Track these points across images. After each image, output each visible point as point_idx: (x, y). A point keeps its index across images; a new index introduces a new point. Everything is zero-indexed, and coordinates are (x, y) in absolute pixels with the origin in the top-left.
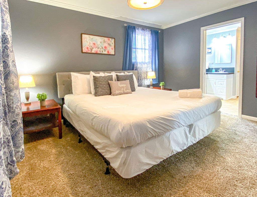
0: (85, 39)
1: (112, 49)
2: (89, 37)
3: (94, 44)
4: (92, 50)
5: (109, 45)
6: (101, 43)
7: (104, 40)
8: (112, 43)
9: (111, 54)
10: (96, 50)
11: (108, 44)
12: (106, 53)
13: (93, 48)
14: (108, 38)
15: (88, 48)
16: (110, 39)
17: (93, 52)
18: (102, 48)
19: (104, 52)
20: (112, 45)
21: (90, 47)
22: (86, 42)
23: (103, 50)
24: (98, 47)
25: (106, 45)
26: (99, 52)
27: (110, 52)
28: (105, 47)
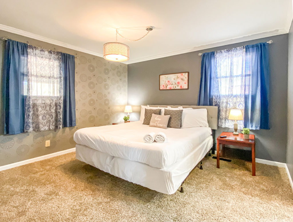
0: (162, 79)
1: (185, 83)
2: (165, 77)
3: (169, 81)
4: (166, 87)
6: (174, 79)
7: (178, 76)
8: (185, 77)
9: (184, 88)
10: (170, 86)
11: (181, 79)
12: (179, 88)
13: (168, 85)
14: (181, 74)
15: (164, 86)
16: (184, 74)
17: (168, 88)
18: (176, 84)
19: (177, 87)
20: (185, 79)
21: (165, 84)
22: (163, 81)
23: (176, 86)
24: (172, 84)
25: (179, 80)
27: (183, 86)
28: (178, 83)
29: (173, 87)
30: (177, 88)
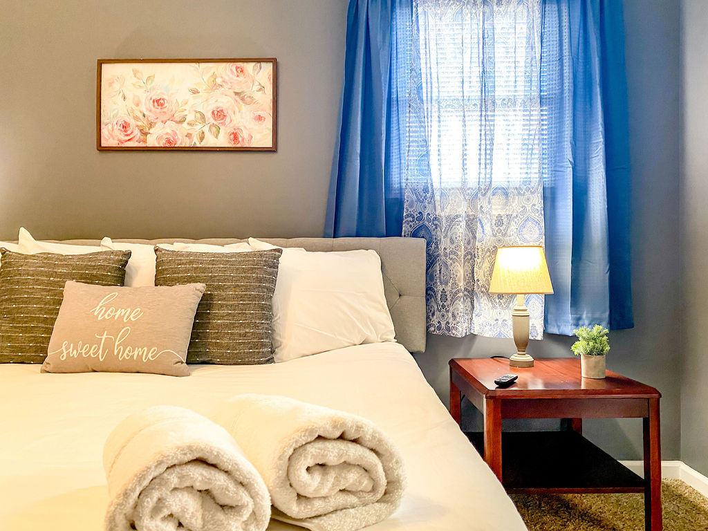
0: (117, 86)
1: (260, 118)
2: (135, 72)
3: (158, 102)
4: (145, 134)
5: (243, 99)
6: (195, 92)
7: (214, 76)
8: (256, 87)
9: (254, 144)
10: (168, 131)
11: (236, 94)
12: (223, 141)
13: (151, 125)
14: (232, 66)
15: (125, 127)
16: (249, 67)
17: (152, 141)
18: (203, 116)
19: (207, 134)
20: (258, 96)
21: (136, 118)
22: (120, 98)
23: (206, 129)
24: (178, 117)
25: (224, 101)
26: (182, 142)
27: (245, 134)
28: (219, 114)
29: (189, 135)
30: (210, 141)
